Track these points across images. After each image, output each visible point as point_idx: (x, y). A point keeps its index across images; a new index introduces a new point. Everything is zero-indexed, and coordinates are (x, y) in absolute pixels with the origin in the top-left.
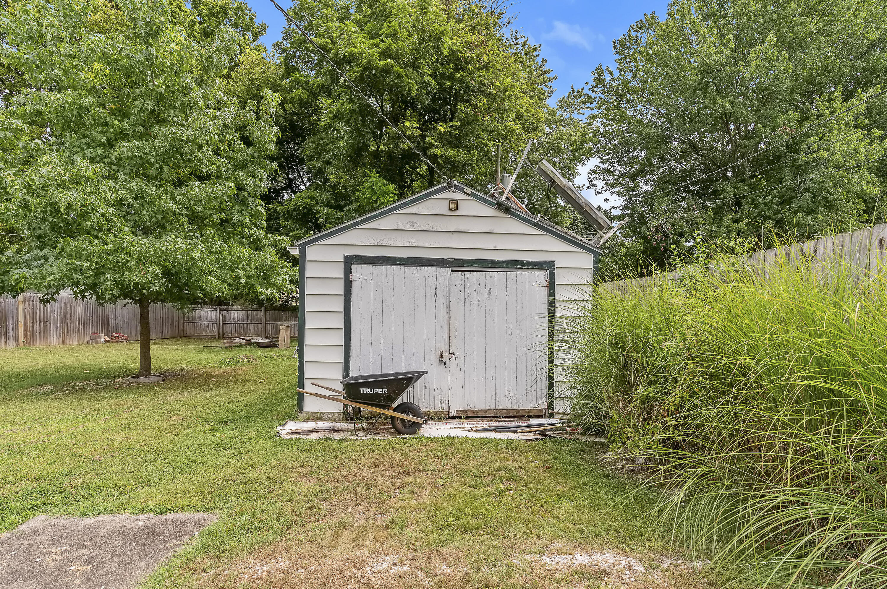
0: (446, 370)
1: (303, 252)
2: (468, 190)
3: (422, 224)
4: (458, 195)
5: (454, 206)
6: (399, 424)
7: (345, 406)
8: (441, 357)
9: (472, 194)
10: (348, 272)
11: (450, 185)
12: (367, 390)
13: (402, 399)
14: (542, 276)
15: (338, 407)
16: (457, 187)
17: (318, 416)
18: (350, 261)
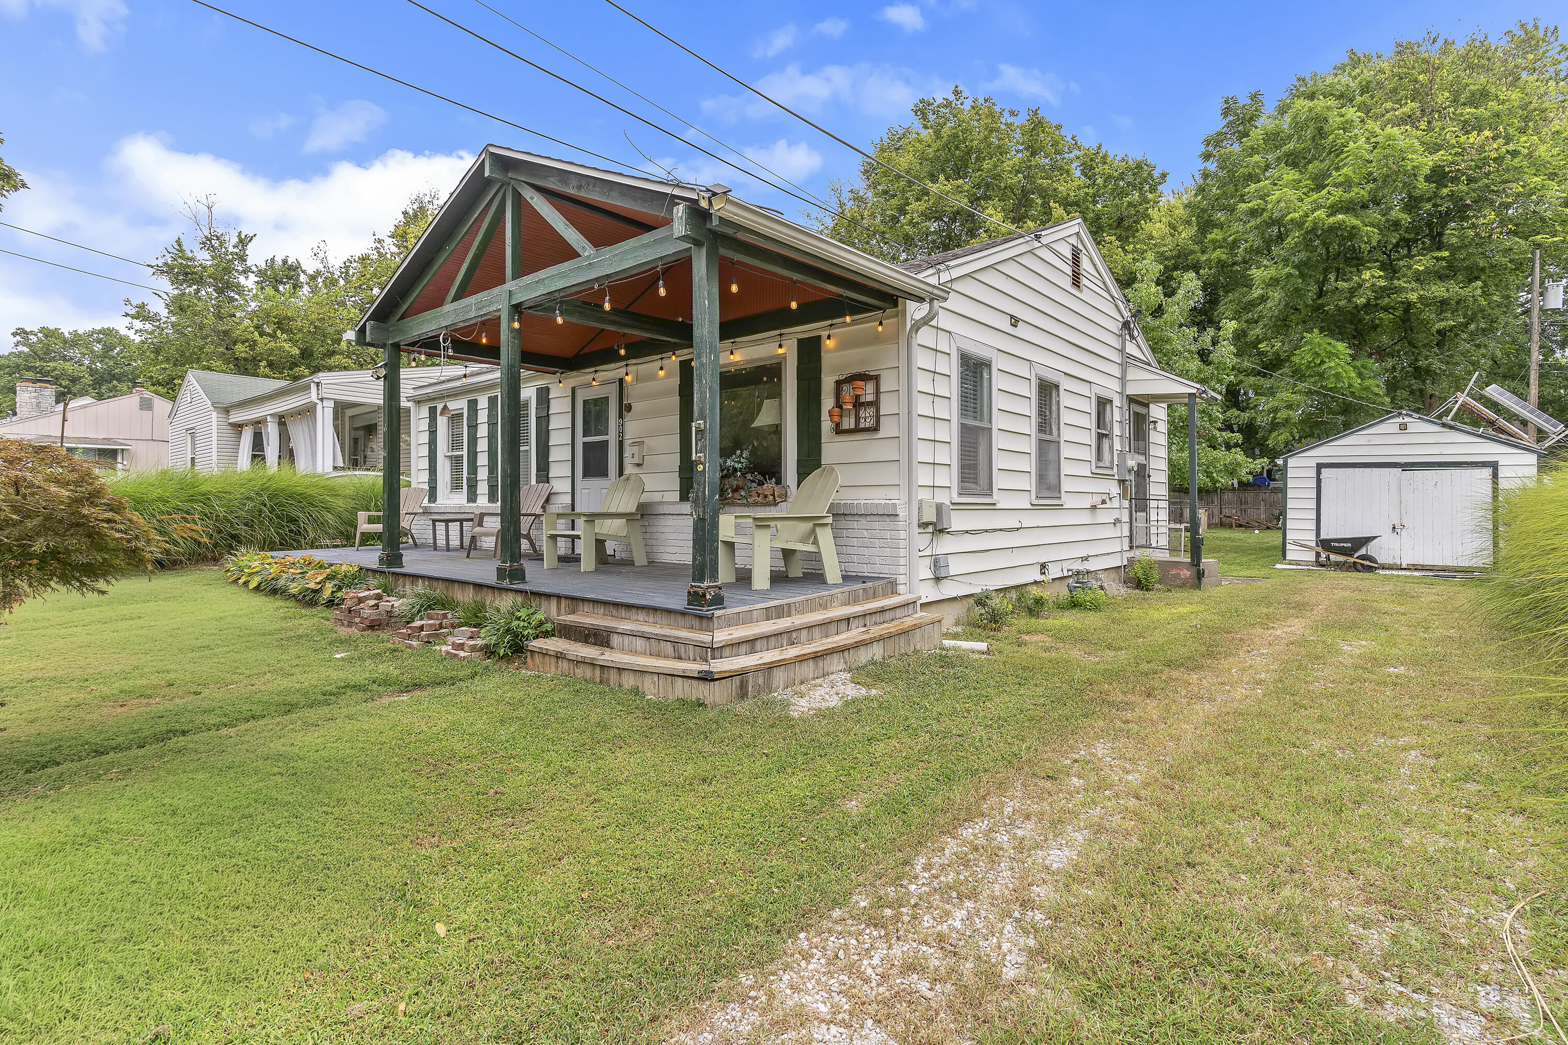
0: (1398, 537)
1: (1286, 462)
2: (1415, 415)
3: (1377, 440)
4: (1407, 419)
5: (1403, 427)
6: (1359, 567)
7: (1318, 555)
8: (1394, 528)
9: (1419, 418)
10: (1319, 473)
11: (1400, 414)
12: (1337, 544)
13: (1362, 552)
14: (1487, 472)
15: (1311, 557)
16: (1407, 415)
17: (1297, 563)
18: (1320, 467)
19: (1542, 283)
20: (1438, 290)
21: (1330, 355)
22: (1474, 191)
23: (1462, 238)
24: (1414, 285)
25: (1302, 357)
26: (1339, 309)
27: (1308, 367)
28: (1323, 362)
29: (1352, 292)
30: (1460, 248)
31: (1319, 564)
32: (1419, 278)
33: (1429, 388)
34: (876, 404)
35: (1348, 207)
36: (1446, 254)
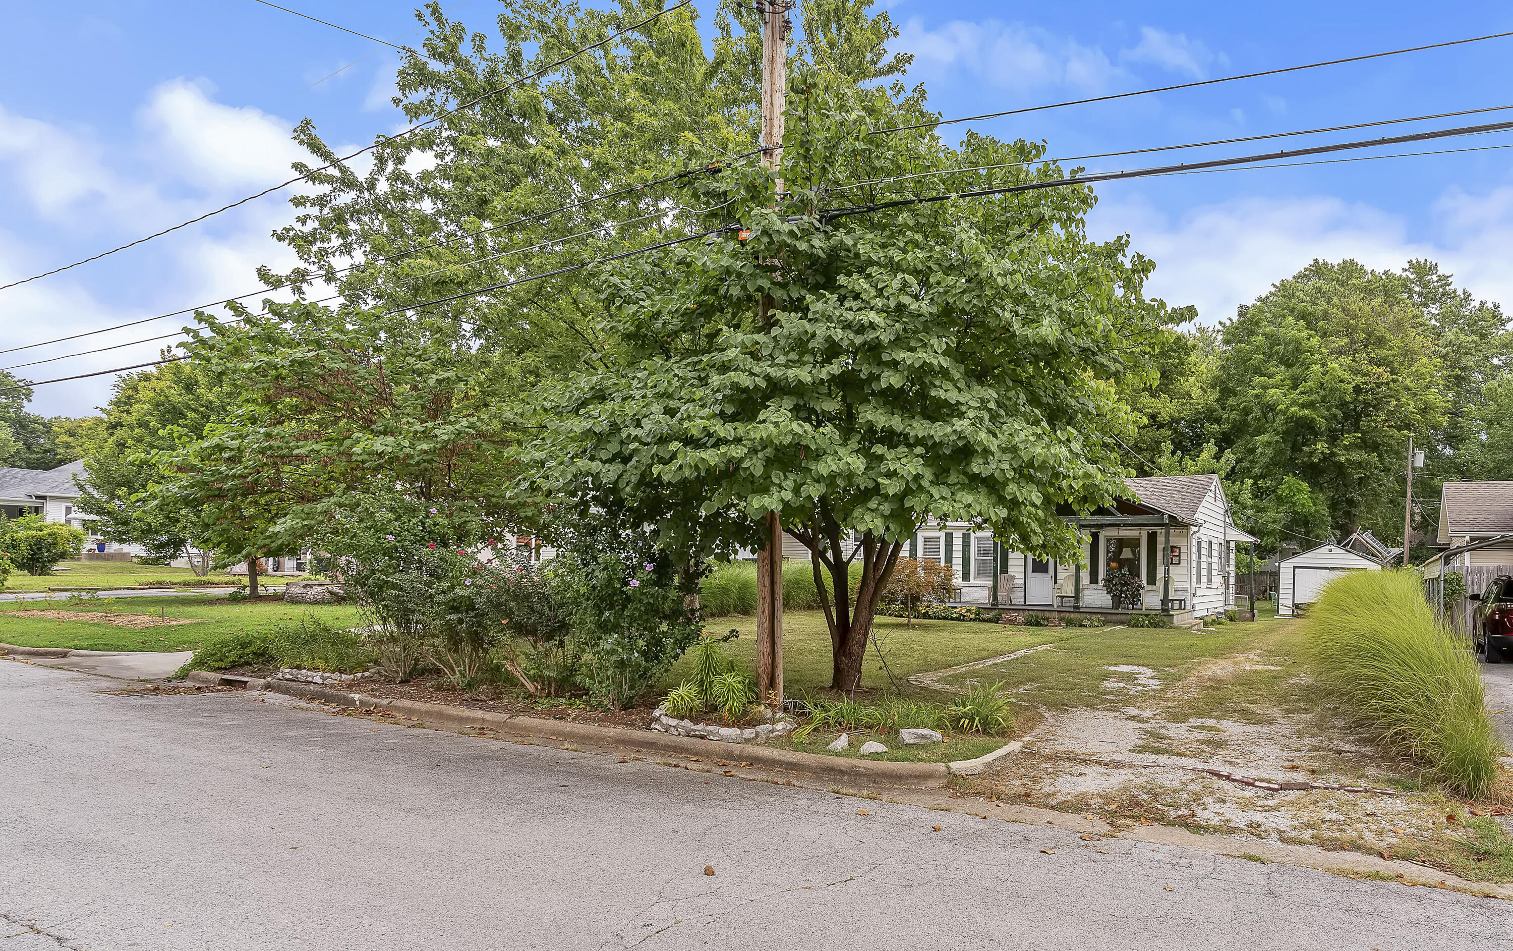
1: (1279, 565)
3: (1319, 556)
4: (1332, 547)
5: (1330, 550)
7: (1292, 610)
9: (1337, 546)
10: (1294, 570)
12: (1301, 605)
15: (1289, 610)
17: (1284, 615)
18: (1295, 567)
19: (1413, 450)
20: (1356, 456)
21: (1299, 491)
22: (1375, 399)
23: (1369, 427)
24: (1344, 452)
25: (1283, 490)
26: (1303, 462)
27: (1286, 496)
28: (1294, 495)
29: (1311, 454)
30: (1368, 432)
31: (1293, 615)
32: (1346, 448)
33: (1353, 510)
34: (1179, 556)
35: (1310, 405)
36: (1360, 435)
